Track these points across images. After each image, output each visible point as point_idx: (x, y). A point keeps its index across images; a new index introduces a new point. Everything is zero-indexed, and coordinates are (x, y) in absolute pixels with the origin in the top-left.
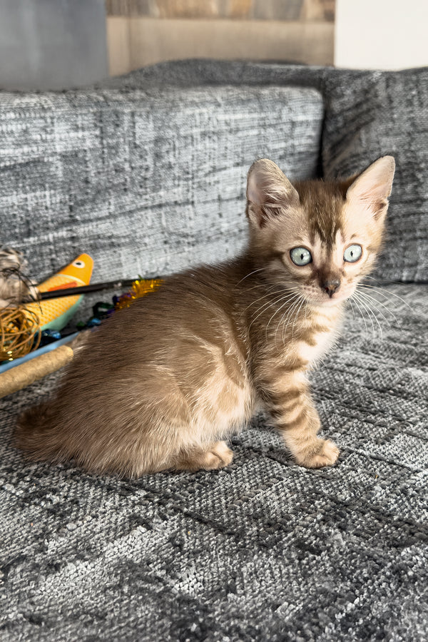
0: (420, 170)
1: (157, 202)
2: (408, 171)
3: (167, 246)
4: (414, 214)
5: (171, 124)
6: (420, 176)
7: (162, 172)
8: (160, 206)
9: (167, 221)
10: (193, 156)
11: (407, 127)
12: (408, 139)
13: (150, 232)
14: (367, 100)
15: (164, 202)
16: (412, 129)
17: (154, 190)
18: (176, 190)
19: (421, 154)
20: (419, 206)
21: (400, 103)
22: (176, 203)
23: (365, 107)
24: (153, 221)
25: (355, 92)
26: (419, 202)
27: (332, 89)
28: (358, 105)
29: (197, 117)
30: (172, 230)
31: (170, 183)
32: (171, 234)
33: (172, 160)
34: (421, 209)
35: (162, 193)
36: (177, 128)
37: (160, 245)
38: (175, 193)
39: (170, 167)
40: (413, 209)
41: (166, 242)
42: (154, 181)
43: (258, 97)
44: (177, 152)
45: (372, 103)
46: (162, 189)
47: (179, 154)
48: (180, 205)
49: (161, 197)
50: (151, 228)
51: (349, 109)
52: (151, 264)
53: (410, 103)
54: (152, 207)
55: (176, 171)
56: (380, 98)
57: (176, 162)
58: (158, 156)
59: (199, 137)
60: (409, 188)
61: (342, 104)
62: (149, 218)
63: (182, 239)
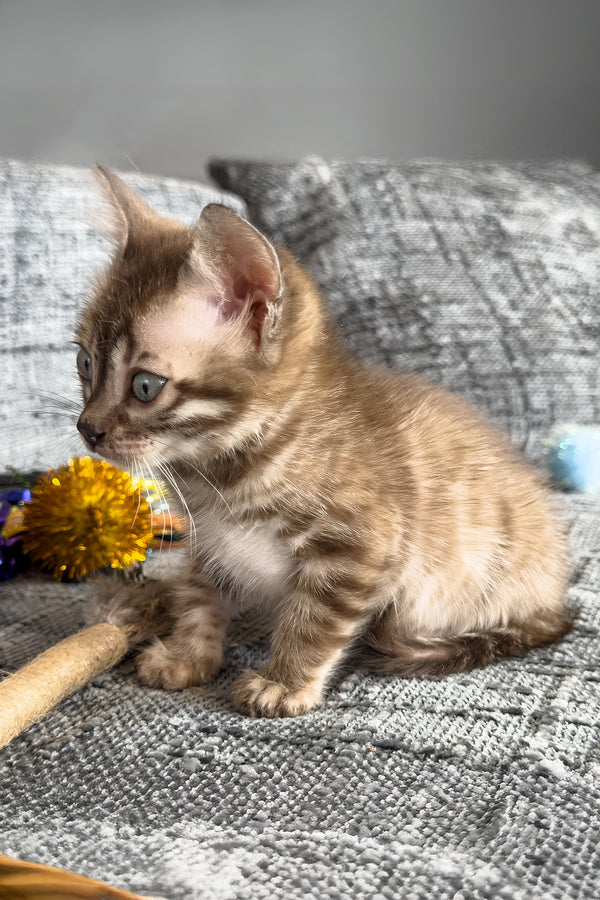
0: (424, 305)
1: (21, 343)
2: (405, 306)
3: (37, 422)
4: (431, 367)
5: (41, 210)
6: (426, 313)
7: (28, 289)
8: (26, 350)
9: (37, 377)
10: (76, 269)
11: (388, 245)
12: (394, 263)
13: (11, 395)
14: (320, 209)
15: (32, 344)
16: (396, 249)
17: (17, 320)
18: (50, 324)
19: (418, 283)
20: (435, 355)
21: (372, 212)
22: (51, 348)
23: (317, 218)
24: (16, 376)
25: (297, 198)
26: (433, 350)
27: (259, 194)
28: (305, 217)
29: (81, 205)
30: (45, 394)
31: (40, 311)
32: (44, 400)
33: (43, 271)
34: (439, 361)
35: (28, 326)
36: (48, 217)
37: (27, 420)
38: (50, 330)
39: (40, 282)
40: (427, 360)
41: (36, 415)
42: (17, 304)
43: (163, 189)
44: (52, 258)
45: (328, 213)
46: (30, 322)
47: (55, 262)
48: (58, 350)
49: (28, 334)
50: (11, 387)
51: (292, 223)
52: (13, 453)
53: (386, 213)
54: (15, 351)
55: (50, 292)
56: (340, 206)
57: (50, 276)
58: (21, 262)
59: (85, 238)
60: (413, 329)
61: (280, 215)
62: (10, 369)
63: (62, 411)
